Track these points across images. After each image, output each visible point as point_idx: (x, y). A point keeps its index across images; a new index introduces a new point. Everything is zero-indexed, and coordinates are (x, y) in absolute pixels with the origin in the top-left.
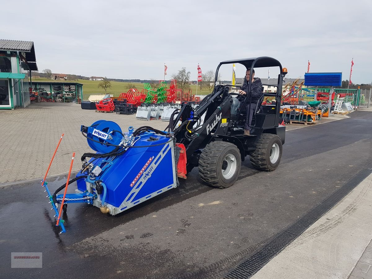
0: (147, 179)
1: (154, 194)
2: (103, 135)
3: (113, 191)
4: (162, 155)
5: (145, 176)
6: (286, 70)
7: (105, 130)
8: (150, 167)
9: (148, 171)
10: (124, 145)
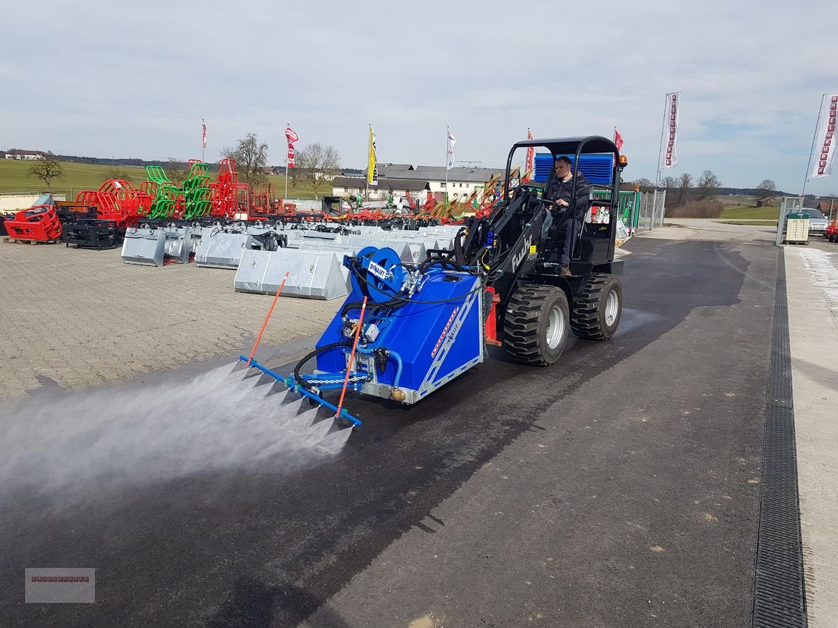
0: (450, 345)
1: (458, 372)
2: (381, 273)
5: (449, 341)
6: (625, 159)
7: (382, 263)
8: (454, 326)
9: (451, 331)
10: (409, 288)
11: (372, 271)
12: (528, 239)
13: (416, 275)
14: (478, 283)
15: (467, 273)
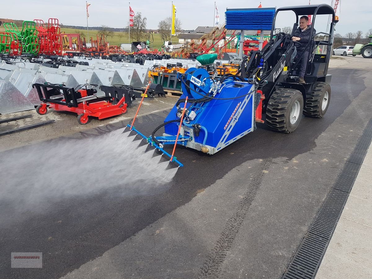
0: (235, 123)
1: (239, 137)
2: (198, 82)
3: (212, 134)
4: (246, 100)
5: (234, 121)
6: (338, 19)
7: (199, 77)
8: (238, 112)
9: (236, 115)
10: (213, 91)
11: (193, 81)
12: (283, 63)
13: (218, 84)
14: (253, 88)
15: (247, 82)
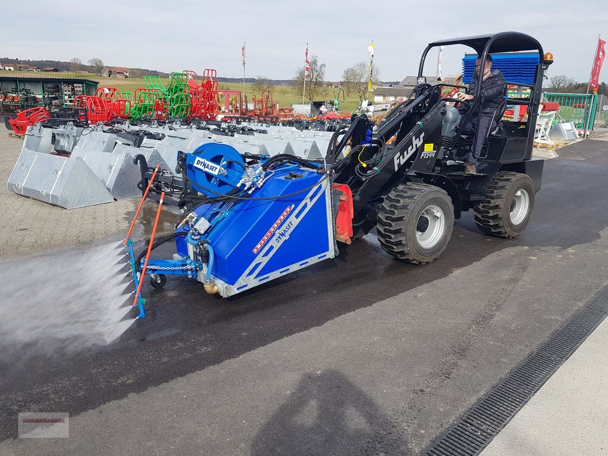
0: (281, 242)
2: (212, 168)
3: (224, 259)
4: (309, 203)
5: (279, 237)
7: (216, 160)
8: (287, 223)
9: (283, 228)
10: (246, 184)
13: (258, 171)
